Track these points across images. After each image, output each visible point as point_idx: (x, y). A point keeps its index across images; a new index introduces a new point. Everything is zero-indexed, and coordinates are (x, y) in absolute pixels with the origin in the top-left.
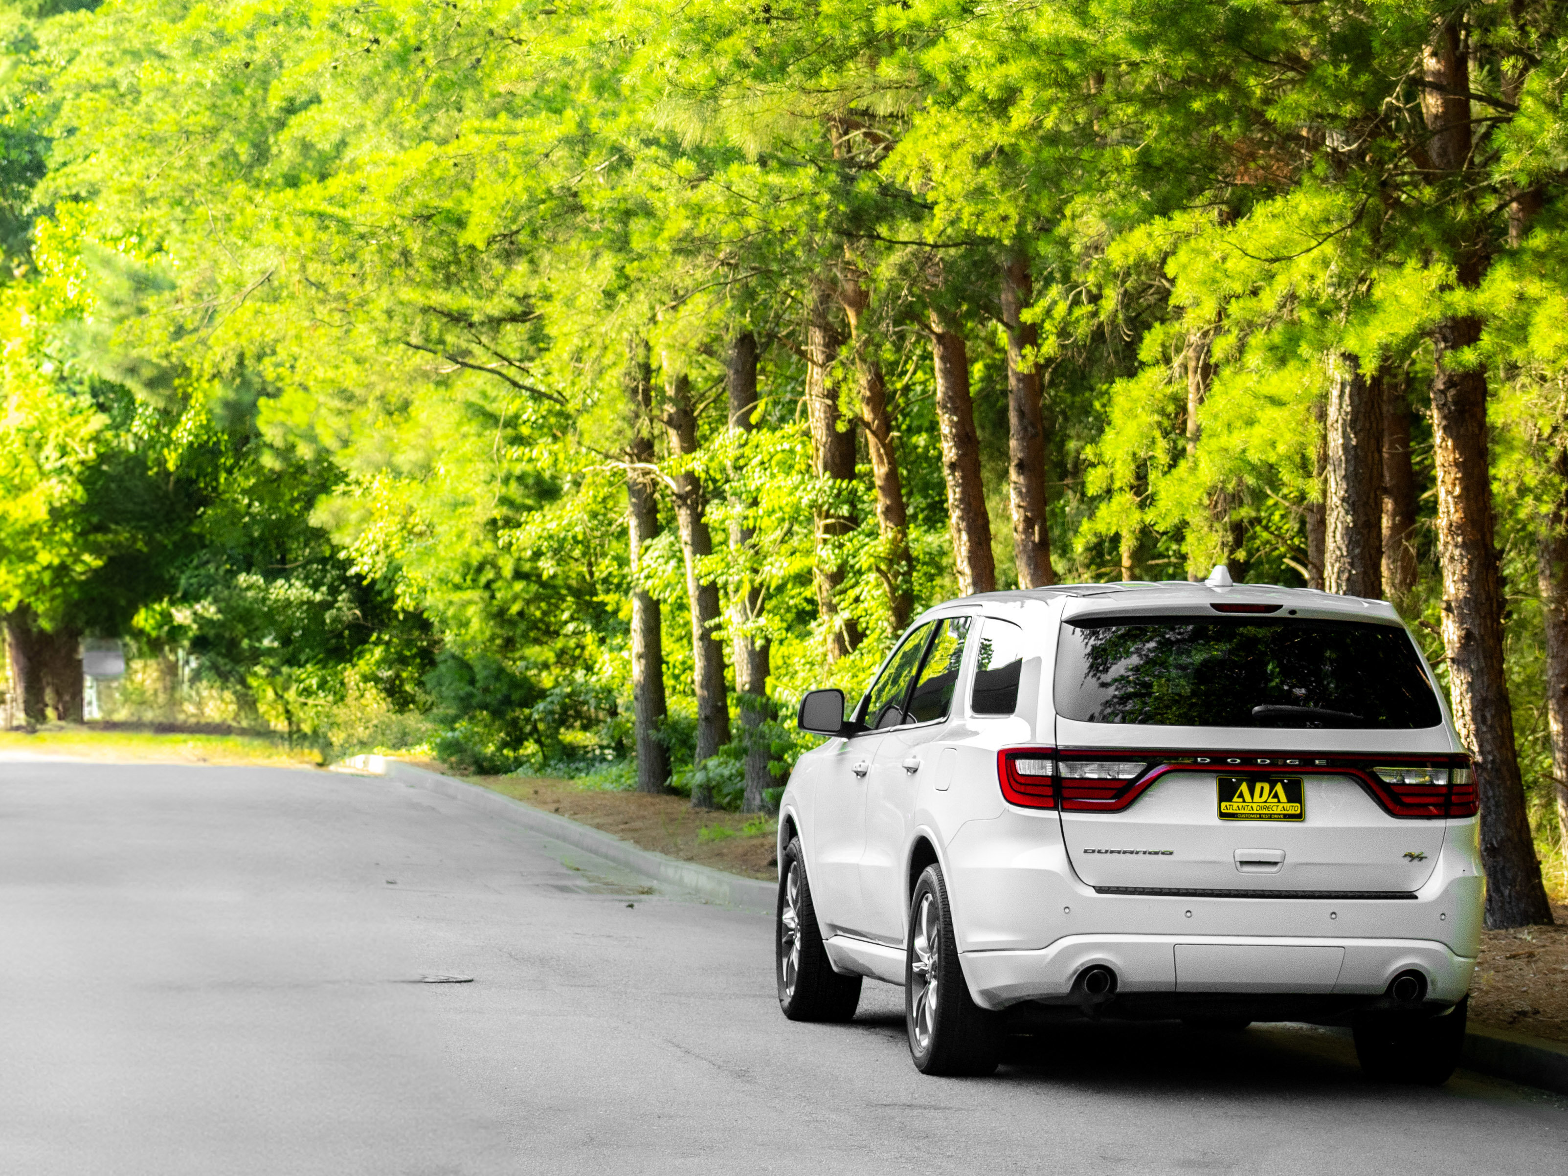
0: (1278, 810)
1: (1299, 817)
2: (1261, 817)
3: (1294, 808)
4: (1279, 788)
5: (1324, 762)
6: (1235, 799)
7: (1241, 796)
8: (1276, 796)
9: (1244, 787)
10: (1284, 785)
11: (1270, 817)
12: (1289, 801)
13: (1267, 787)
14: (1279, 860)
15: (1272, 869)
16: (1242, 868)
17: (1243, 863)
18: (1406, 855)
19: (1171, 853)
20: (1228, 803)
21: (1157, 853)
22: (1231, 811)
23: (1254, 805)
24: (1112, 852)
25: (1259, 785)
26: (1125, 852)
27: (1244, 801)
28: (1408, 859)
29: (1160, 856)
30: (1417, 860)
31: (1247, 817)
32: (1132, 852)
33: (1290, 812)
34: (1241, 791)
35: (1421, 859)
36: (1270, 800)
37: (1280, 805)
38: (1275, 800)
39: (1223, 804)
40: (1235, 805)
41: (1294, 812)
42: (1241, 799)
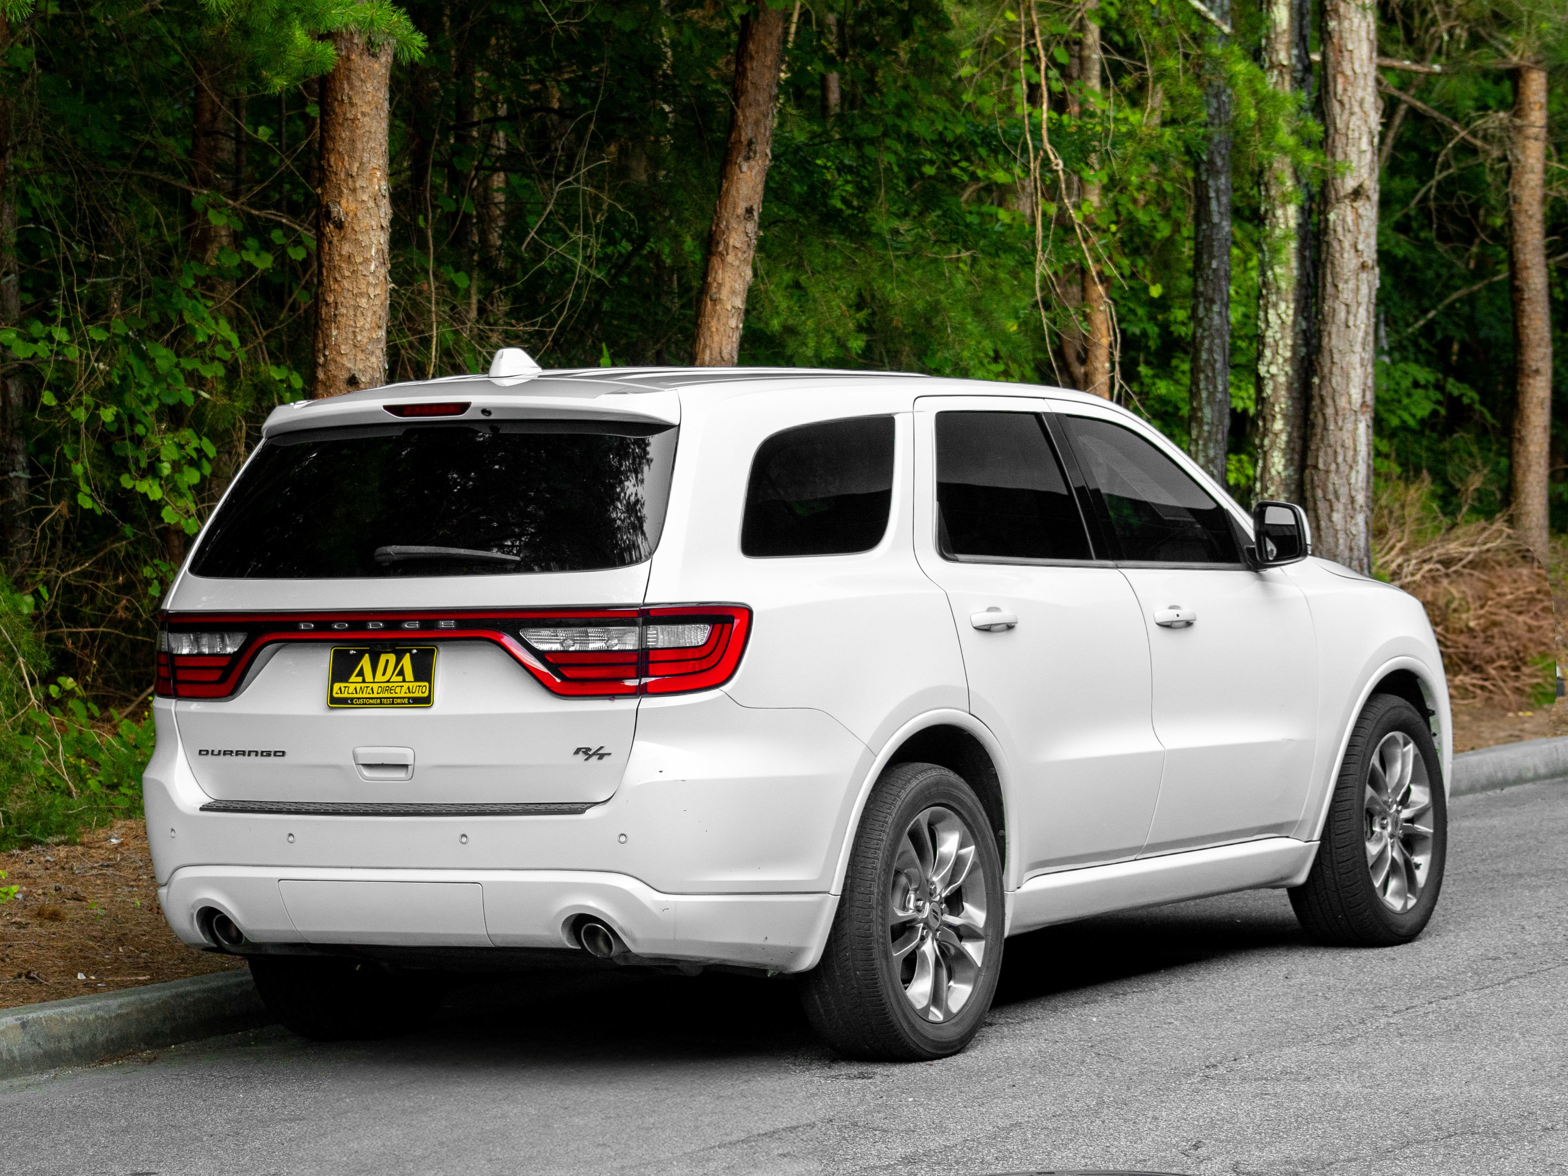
0: (402, 692)
1: (425, 701)
2: (381, 703)
3: (419, 690)
4: (407, 661)
5: (452, 624)
6: (353, 678)
7: (361, 673)
8: (401, 673)
9: (366, 662)
10: (412, 656)
11: (393, 703)
12: (417, 678)
13: (392, 658)
14: (410, 761)
15: (400, 774)
16: (366, 773)
17: (364, 765)
18: (577, 751)
19: (284, 753)
20: (342, 685)
21: (269, 754)
22: (346, 695)
23: (375, 686)
24: (225, 753)
25: (383, 658)
26: (237, 753)
27: (364, 681)
28: (581, 756)
29: (272, 759)
30: (595, 758)
31: (365, 703)
32: (244, 753)
33: (416, 695)
34: (362, 668)
35: (601, 756)
36: (394, 678)
37: (406, 685)
38: (400, 678)
39: (337, 686)
40: (352, 687)
41: (421, 695)
42: (360, 679)
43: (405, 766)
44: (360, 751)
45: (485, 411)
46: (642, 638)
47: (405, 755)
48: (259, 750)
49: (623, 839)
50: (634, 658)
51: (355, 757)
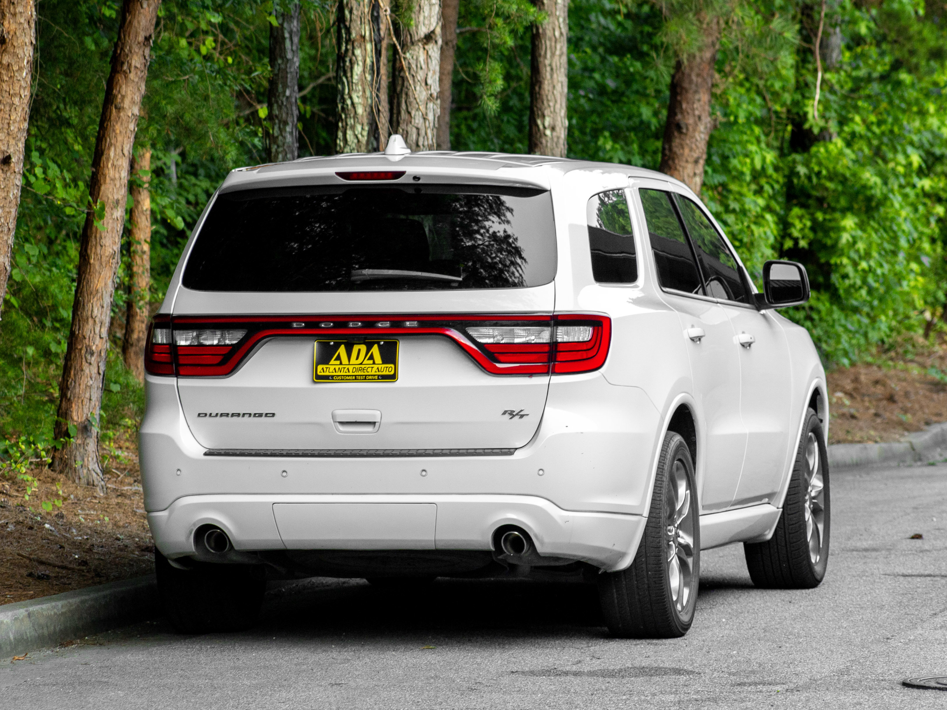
0: (373, 371)
1: (393, 377)
2: (356, 379)
3: (387, 369)
4: (375, 350)
5: (415, 324)
6: (332, 362)
7: (339, 358)
8: (372, 358)
9: (342, 350)
10: (380, 347)
11: (365, 379)
12: (385, 361)
13: (363, 348)
14: (378, 420)
15: (369, 429)
16: (342, 428)
17: (342, 423)
18: (505, 413)
19: (273, 415)
20: (324, 366)
21: (260, 415)
22: (327, 374)
23: (351, 368)
24: (222, 415)
25: (356, 348)
26: (233, 415)
27: (341, 364)
28: (507, 416)
29: (263, 419)
30: (517, 417)
31: (343, 379)
32: (239, 415)
33: (384, 373)
34: (339, 355)
35: (522, 416)
36: (366, 362)
37: (376, 367)
38: (371, 362)
39: (320, 367)
40: (332, 368)
41: (387, 373)
42: (338, 362)
43: (374, 423)
44: (338, 412)
45: (416, 178)
46: (553, 335)
47: (374, 415)
48: (253, 413)
49: (541, 472)
50: (547, 349)
51: (333, 416)
